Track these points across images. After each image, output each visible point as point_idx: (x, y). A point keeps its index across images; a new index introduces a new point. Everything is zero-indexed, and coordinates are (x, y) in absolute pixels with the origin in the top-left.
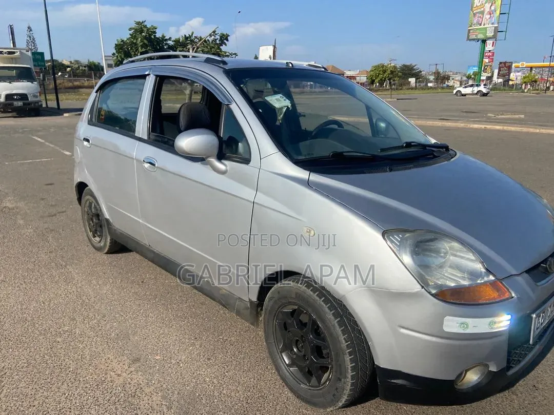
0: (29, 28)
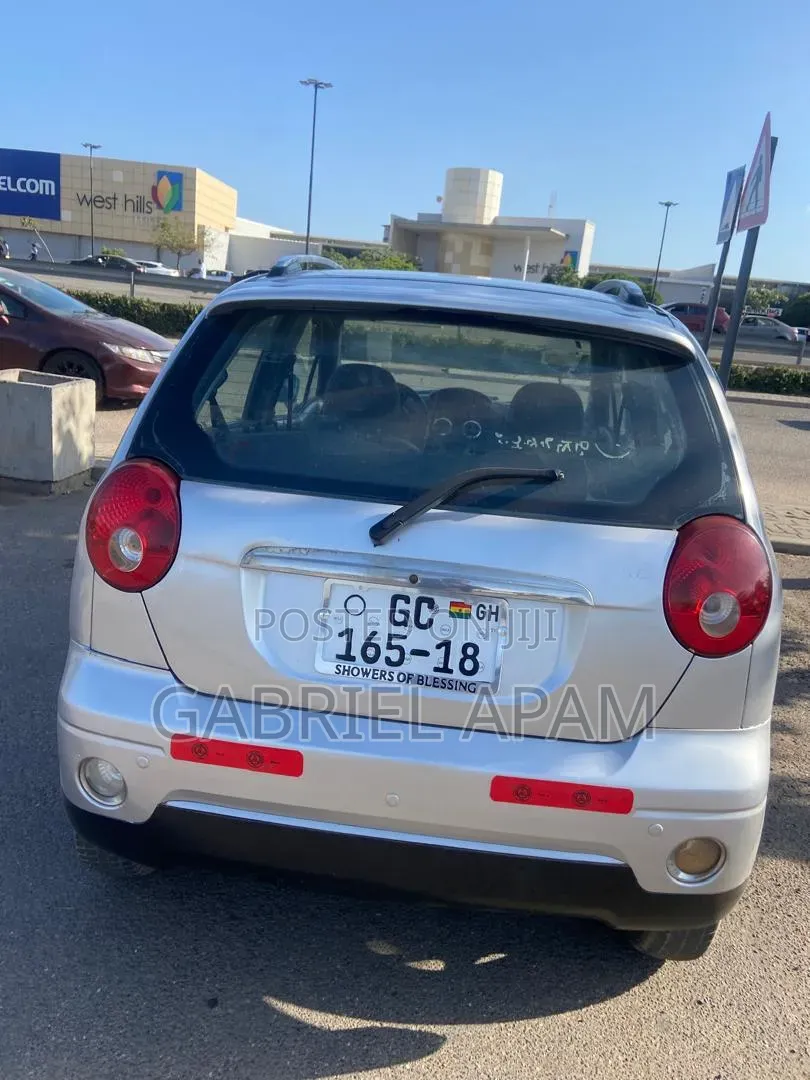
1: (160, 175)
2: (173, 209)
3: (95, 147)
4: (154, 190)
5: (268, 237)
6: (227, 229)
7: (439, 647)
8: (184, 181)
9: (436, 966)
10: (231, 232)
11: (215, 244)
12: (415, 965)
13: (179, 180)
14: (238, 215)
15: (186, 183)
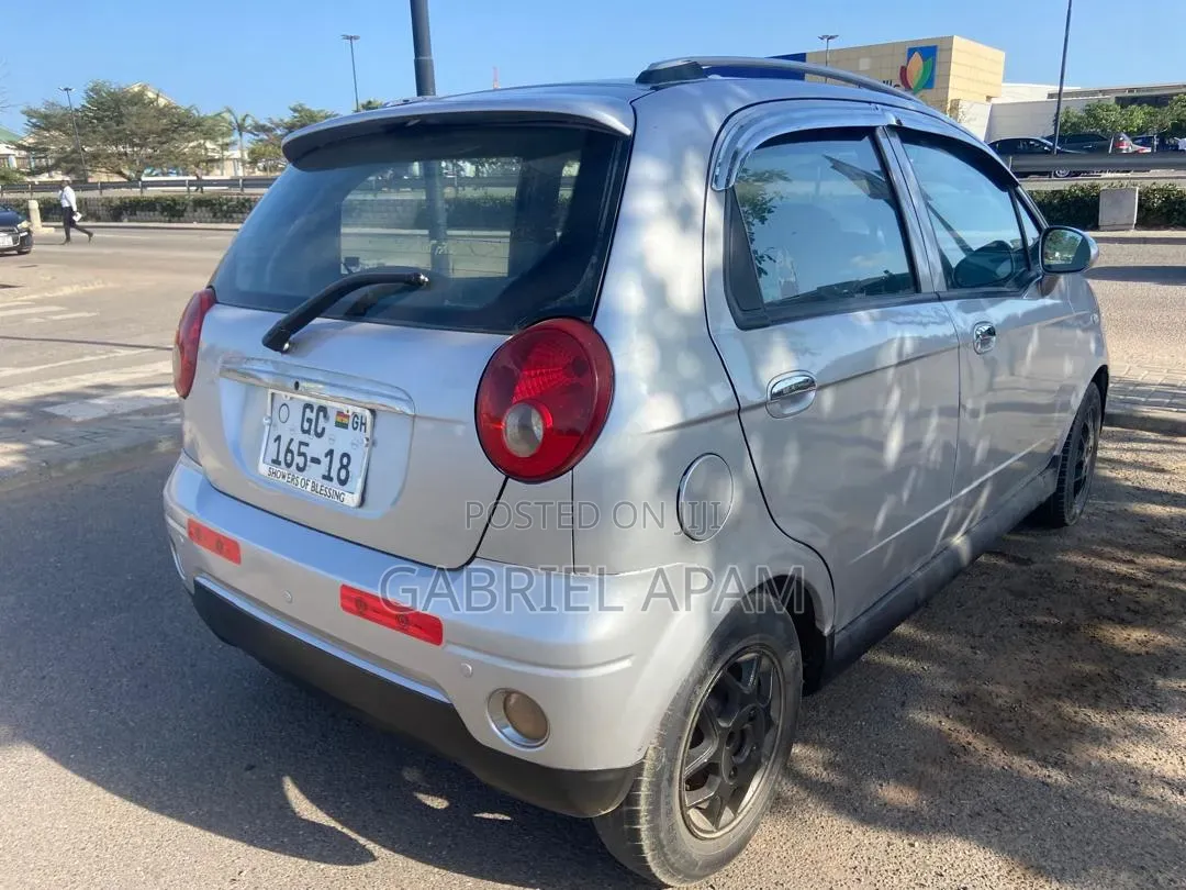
1: (911, 52)
2: (924, 88)
3: (831, 38)
4: (904, 71)
5: (1045, 99)
6: (989, 98)
7: (326, 456)
8: (938, 53)
9: (439, 803)
10: (994, 101)
11: (968, 117)
12: (422, 797)
13: (931, 55)
14: (1004, 80)
15: (940, 56)
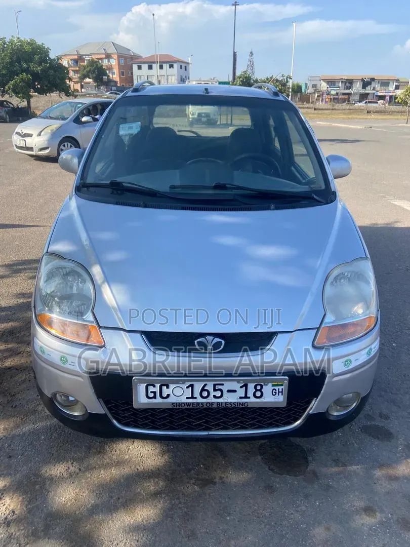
0: (251, 53)
